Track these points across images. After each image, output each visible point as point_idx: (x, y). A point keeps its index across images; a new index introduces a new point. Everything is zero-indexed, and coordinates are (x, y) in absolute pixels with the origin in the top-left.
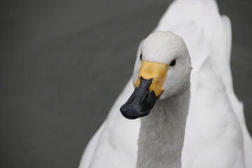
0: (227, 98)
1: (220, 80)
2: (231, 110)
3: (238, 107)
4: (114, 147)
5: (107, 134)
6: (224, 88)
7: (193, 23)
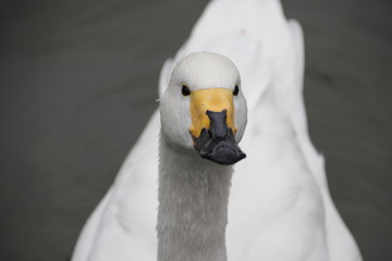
0: (298, 149)
1: (288, 121)
2: (305, 167)
3: (316, 162)
4: (126, 229)
5: (114, 209)
6: (294, 134)
7: (243, 32)
